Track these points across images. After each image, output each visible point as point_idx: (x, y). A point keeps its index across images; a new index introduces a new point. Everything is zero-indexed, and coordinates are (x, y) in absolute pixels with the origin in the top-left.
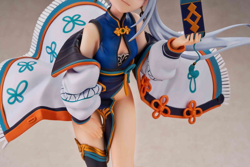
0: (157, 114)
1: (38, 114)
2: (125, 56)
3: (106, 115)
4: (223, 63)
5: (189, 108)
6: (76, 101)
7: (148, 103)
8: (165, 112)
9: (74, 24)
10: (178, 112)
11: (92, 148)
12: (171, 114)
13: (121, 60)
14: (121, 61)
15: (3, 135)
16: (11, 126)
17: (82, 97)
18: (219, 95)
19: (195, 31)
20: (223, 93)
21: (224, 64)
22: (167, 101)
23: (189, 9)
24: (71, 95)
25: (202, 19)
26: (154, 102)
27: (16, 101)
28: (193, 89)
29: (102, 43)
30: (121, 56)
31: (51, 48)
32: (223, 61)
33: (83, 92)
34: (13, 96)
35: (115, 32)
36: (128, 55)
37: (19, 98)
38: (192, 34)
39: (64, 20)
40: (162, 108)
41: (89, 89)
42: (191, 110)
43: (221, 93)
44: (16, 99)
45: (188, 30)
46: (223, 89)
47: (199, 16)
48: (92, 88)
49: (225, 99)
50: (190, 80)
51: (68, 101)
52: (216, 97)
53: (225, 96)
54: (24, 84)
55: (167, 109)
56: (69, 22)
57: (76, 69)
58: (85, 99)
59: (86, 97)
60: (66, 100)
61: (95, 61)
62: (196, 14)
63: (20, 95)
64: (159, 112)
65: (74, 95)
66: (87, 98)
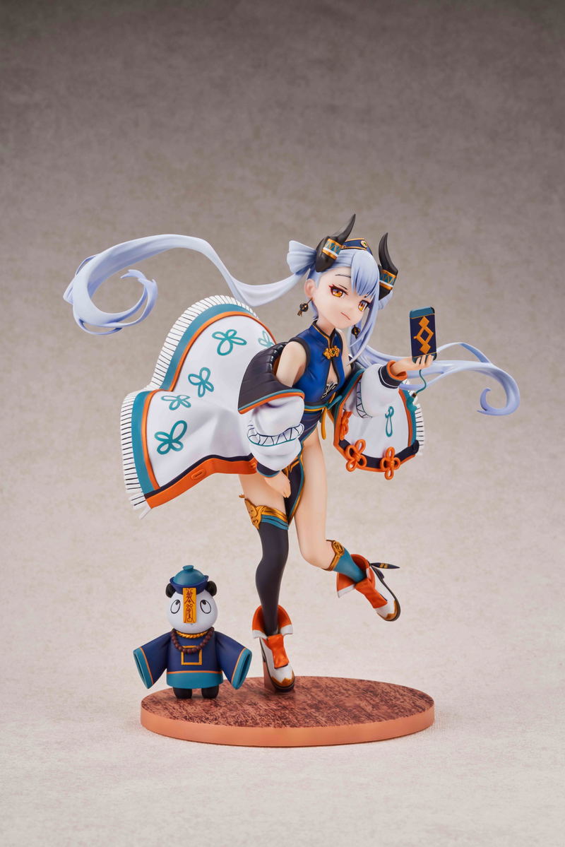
2: (334, 384)
3: (292, 467)
6: (274, 445)
7: (342, 450)
8: (361, 462)
9: (231, 343)
10: (374, 464)
11: (270, 510)
12: (367, 466)
14: (327, 392)
15: (144, 498)
16: (161, 484)
18: (414, 441)
20: (418, 438)
22: (363, 446)
23: (420, 324)
24: (266, 436)
25: (434, 336)
26: (349, 448)
27: (171, 450)
28: (389, 433)
30: (329, 385)
31: (200, 377)
33: (284, 433)
34: (165, 442)
35: (326, 354)
36: (336, 383)
37: (175, 445)
38: (425, 356)
39: (214, 336)
40: (358, 457)
41: (291, 428)
42: (388, 460)
44: (171, 447)
45: (416, 352)
46: (418, 434)
47: (431, 333)
48: (295, 428)
51: (261, 445)
52: (411, 444)
53: (420, 443)
56: (223, 340)
58: (287, 441)
60: (258, 444)
61: (300, 391)
62: (428, 330)
63: (177, 441)
64: (354, 463)
65: (271, 437)
66: (290, 440)
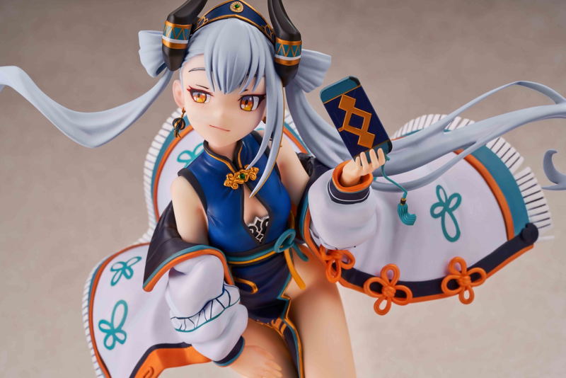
0: (383, 305)
1: (155, 359)
2: (262, 221)
3: (282, 330)
4: (519, 158)
5: (452, 274)
6: (195, 329)
7: (359, 287)
8: (400, 295)
12: (414, 297)
13: (259, 230)
14: (260, 233)
17: (202, 319)
18: (523, 226)
19: (369, 145)
20: (532, 220)
21: (521, 160)
22: (396, 273)
23: (341, 107)
24: (185, 318)
25: (375, 119)
26: (369, 282)
27: (117, 343)
28: (452, 234)
29: (208, 210)
30: (254, 225)
32: (517, 155)
33: (204, 309)
34: (109, 333)
35: (227, 183)
36: (268, 217)
37: (119, 335)
38: (363, 154)
39: (179, 159)
41: (212, 301)
42: (457, 277)
43: (528, 220)
44: (116, 339)
45: (354, 148)
46: (530, 213)
47: (367, 115)
49: (540, 231)
50: (440, 219)
51: (184, 331)
52: (516, 234)
53: (538, 225)
54: (121, 307)
55: (404, 290)
56: (187, 163)
57: (179, 268)
58: (207, 321)
59: (208, 318)
60: (180, 330)
62: (359, 112)
63: (119, 330)
65: (188, 318)
66: (211, 319)
